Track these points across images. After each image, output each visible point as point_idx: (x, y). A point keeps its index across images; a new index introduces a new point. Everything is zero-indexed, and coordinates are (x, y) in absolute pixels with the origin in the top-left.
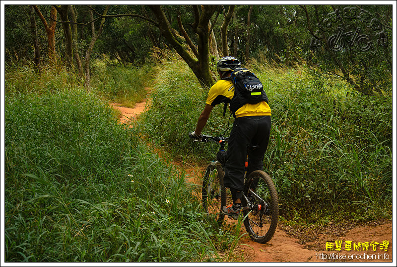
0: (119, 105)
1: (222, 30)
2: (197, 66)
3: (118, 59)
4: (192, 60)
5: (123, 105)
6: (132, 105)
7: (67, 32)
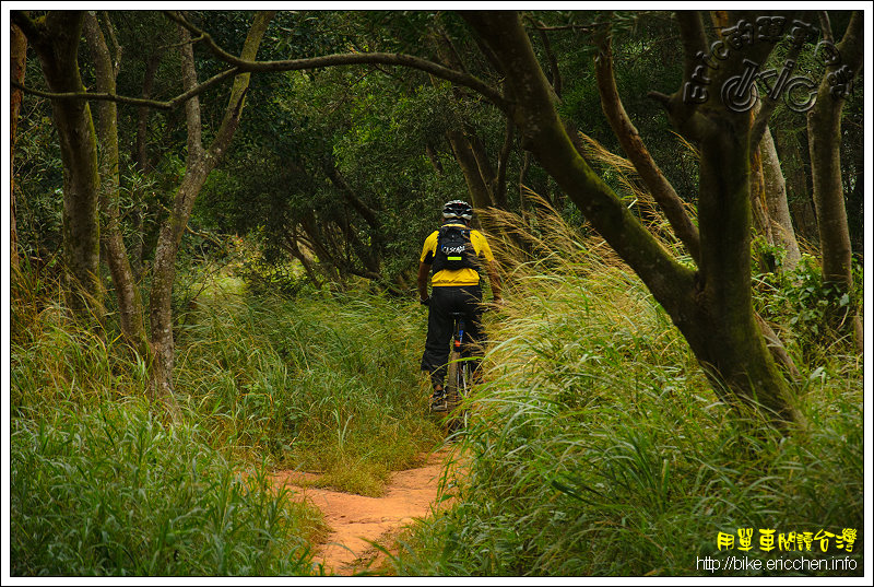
0: (312, 478)
1: (816, 118)
2: (692, 295)
3: (302, 258)
4: (667, 267)
5: (328, 478)
6: (371, 481)
7: (76, 138)
